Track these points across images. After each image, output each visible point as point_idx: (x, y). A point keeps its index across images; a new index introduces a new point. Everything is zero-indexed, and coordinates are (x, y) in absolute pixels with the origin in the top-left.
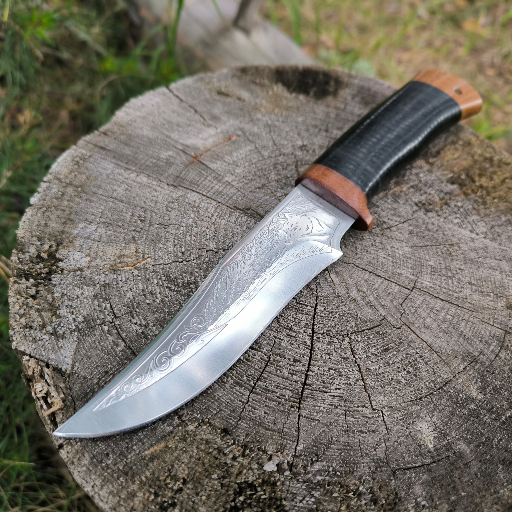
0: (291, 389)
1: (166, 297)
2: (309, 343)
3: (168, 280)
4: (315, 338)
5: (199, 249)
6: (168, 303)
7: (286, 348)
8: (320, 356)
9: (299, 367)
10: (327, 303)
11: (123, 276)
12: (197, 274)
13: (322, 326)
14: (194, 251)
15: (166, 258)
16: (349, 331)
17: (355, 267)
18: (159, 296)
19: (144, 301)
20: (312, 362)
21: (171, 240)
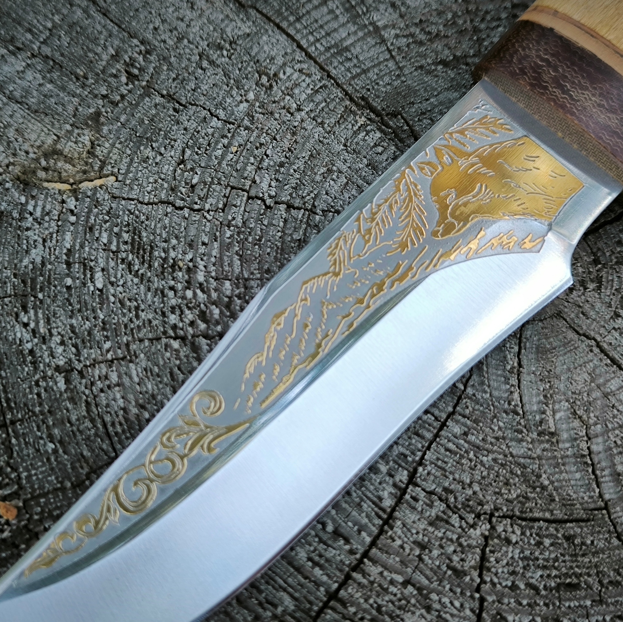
0: (297, 595)
1: (112, 284)
2: (388, 503)
3: (132, 244)
4: (407, 497)
5: (233, 188)
6: (112, 299)
8: (399, 542)
10: (476, 421)
11: (40, 203)
12: (202, 249)
13: (438, 474)
14: (218, 188)
15: (149, 189)
16: (497, 509)
17: (596, 350)
18: (99, 275)
19: (62, 279)
20: (374, 550)
21: (179, 145)
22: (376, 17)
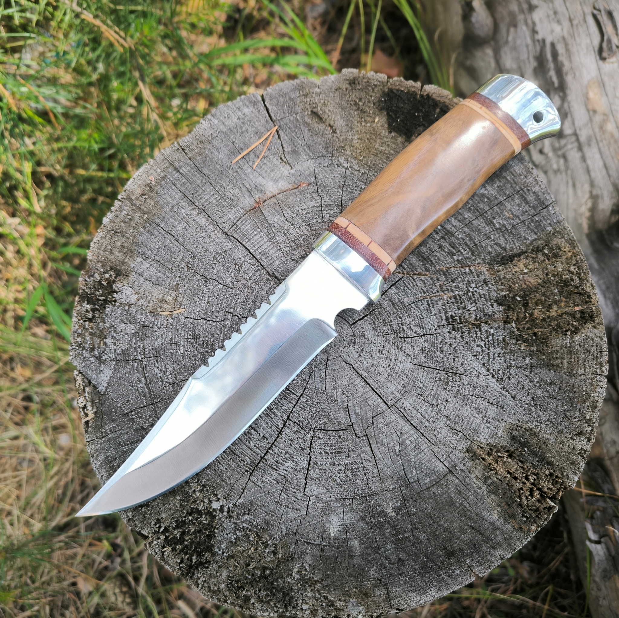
0: (251, 458)
1: (186, 351)
3: (193, 336)
4: (287, 424)
5: (227, 312)
6: (187, 357)
7: (261, 425)
8: (284, 440)
9: (265, 444)
10: (310, 397)
11: (159, 321)
12: (217, 336)
13: (297, 416)
14: (222, 312)
15: (197, 314)
16: (316, 427)
17: (352, 369)
19: (169, 350)
20: (276, 443)
21: (207, 296)
22: (278, 238)
